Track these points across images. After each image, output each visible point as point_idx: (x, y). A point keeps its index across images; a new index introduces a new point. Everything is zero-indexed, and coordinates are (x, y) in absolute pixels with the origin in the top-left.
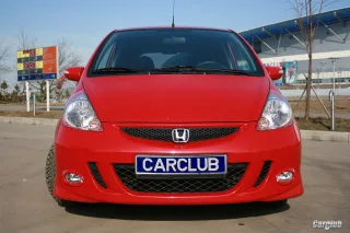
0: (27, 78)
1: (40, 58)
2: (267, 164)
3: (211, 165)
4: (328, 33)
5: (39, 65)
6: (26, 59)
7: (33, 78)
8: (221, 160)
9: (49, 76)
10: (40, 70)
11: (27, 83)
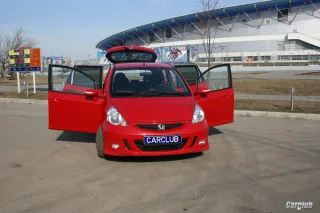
0: (17, 70)
1: (27, 56)
2: (196, 138)
3: (175, 139)
4: (219, 24)
5: (27, 61)
6: (17, 56)
7: (23, 69)
8: (180, 138)
9: (35, 69)
10: (28, 64)
11: (18, 73)
